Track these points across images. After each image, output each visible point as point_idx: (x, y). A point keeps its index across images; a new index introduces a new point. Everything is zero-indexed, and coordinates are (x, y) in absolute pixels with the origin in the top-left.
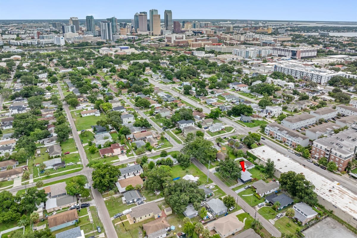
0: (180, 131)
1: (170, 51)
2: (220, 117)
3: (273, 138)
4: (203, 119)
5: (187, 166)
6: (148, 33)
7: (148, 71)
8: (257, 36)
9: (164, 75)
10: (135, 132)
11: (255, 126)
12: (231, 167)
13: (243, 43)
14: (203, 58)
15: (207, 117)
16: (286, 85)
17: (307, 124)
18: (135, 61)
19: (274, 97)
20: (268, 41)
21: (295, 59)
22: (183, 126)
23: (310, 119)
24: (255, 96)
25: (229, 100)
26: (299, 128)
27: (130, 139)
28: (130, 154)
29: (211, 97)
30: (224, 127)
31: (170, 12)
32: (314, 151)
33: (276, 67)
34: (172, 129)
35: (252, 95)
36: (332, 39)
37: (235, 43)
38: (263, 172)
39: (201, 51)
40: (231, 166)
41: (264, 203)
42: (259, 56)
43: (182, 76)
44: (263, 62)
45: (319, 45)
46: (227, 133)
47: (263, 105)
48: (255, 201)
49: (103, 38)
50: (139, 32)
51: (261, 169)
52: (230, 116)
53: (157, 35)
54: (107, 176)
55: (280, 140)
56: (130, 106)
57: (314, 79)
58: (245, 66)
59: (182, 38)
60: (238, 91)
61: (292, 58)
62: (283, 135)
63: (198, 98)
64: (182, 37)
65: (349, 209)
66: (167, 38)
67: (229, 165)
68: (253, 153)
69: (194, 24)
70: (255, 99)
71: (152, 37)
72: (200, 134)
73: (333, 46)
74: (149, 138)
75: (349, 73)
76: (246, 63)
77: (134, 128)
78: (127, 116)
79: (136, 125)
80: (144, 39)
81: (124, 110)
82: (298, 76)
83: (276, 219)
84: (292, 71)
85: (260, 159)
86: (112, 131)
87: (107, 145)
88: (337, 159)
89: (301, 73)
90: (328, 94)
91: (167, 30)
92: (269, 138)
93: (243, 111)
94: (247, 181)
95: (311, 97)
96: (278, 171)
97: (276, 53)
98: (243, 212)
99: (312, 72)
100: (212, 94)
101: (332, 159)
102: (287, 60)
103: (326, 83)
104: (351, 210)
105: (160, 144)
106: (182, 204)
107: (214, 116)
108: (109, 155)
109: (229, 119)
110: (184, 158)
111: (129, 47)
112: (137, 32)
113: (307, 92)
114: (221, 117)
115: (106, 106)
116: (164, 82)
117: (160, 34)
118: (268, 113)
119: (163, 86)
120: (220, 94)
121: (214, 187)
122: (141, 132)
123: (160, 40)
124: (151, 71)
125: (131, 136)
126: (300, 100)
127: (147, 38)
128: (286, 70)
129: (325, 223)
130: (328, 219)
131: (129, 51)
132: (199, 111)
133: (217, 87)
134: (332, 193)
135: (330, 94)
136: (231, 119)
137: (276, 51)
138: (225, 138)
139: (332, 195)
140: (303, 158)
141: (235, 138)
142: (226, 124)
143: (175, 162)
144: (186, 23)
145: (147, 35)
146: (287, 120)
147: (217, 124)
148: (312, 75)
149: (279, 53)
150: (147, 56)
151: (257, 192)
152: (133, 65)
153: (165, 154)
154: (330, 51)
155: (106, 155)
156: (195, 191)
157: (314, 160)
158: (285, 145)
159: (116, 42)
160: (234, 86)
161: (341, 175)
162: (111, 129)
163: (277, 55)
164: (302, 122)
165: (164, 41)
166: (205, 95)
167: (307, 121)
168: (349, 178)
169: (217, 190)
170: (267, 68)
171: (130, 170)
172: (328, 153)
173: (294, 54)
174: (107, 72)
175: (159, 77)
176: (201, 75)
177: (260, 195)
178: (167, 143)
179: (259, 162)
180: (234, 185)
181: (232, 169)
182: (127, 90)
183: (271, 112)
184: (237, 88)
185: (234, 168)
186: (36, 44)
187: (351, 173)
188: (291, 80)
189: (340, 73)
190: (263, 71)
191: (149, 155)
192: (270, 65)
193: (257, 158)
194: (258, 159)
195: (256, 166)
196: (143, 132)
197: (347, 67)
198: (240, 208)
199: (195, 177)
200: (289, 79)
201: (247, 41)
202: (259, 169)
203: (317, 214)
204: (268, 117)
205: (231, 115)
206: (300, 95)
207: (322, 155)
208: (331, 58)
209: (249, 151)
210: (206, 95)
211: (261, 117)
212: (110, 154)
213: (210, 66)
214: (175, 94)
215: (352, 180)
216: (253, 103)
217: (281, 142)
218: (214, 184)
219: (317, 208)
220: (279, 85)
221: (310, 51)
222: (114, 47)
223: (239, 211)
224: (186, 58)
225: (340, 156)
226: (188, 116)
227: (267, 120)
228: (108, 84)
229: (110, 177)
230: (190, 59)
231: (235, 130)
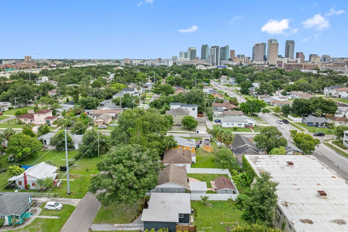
2: (260, 113)
10: (104, 109)
31: (293, 42)
46: (254, 133)
49: (211, 62)
52: (285, 115)
59: (297, 62)
63: (257, 97)
69: (325, 58)
100: (283, 95)
105: (110, 125)
109: (281, 118)
111: (227, 66)
115: (117, 86)
125: (93, 112)
132: (232, 102)
144: (314, 56)
160: (330, 91)
169: (54, 217)
176: (290, 82)
184: (335, 94)
186: (150, 65)
205: (288, 113)
212: (28, 121)
218: (76, 202)
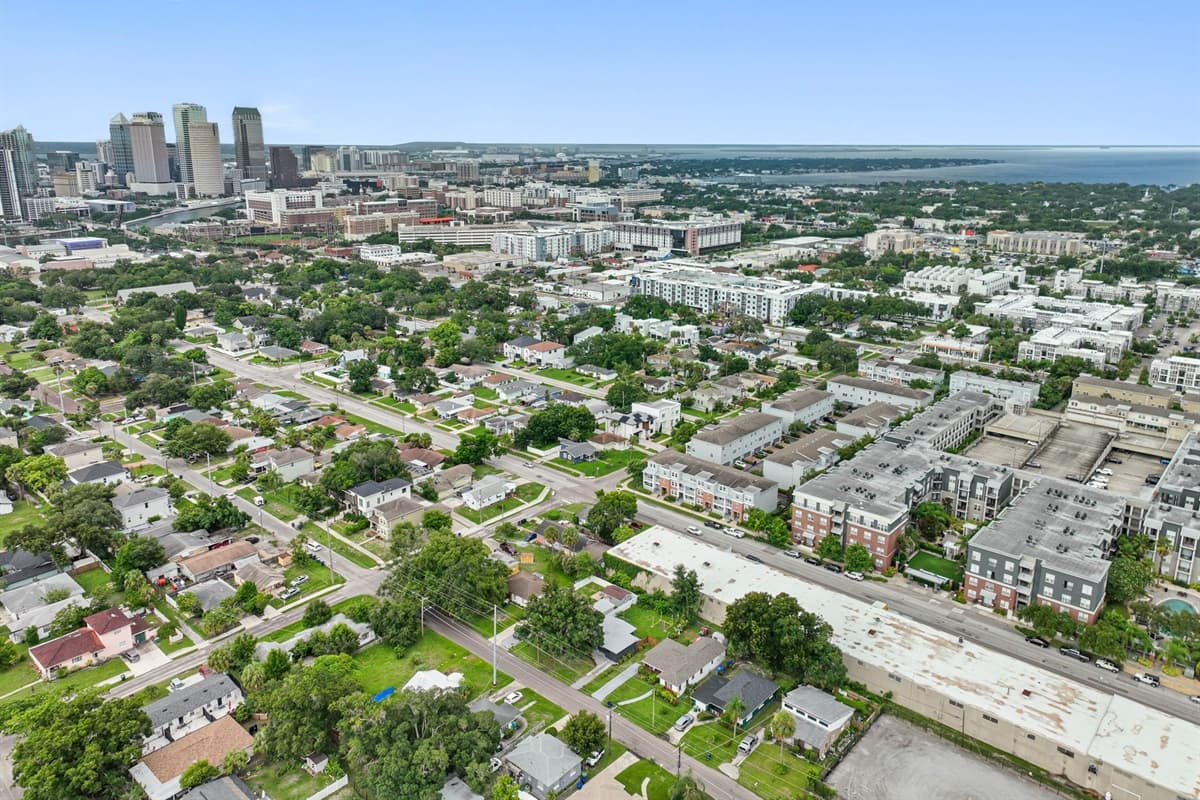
0: (361, 525)
1: (271, 248)
2: (492, 457)
3: (672, 499)
4: (437, 469)
5: (412, 641)
6: (173, 187)
7: (197, 322)
8: (559, 191)
9: (266, 333)
10: (184, 554)
11: (609, 469)
12: (567, 616)
13: (519, 213)
14: (396, 268)
15: (449, 462)
16: (675, 334)
17: (761, 444)
18: (139, 290)
19: (647, 374)
20: (595, 205)
21: (684, 255)
22: (367, 504)
23: (767, 428)
24: (591, 376)
25: (511, 398)
26: (738, 458)
27: (168, 583)
28: (173, 639)
29: (450, 394)
30: (512, 486)
31: (254, 114)
32: (799, 520)
33: (635, 281)
34: (331, 520)
35: (579, 374)
36: (773, 194)
37: (493, 214)
38: (665, 612)
39: (385, 246)
40: (567, 611)
41: (692, 714)
42: (578, 253)
43: (336, 333)
44: (593, 271)
45: (741, 212)
46: (528, 505)
47: (621, 399)
48: (664, 712)
50: (135, 188)
51: (658, 604)
52: (524, 449)
53: (210, 197)
54: (92, 748)
55: (692, 502)
56: (143, 458)
57: (751, 311)
58: (541, 285)
59: (312, 204)
60: (532, 364)
61: (675, 254)
62: (700, 487)
63: (406, 401)
64: (310, 200)
65: (934, 675)
66: (253, 204)
67: (560, 610)
68: (626, 555)
69: (347, 158)
70: (592, 384)
71: (193, 204)
72: (437, 522)
73: (778, 212)
74: (249, 566)
75: (837, 284)
76: (543, 276)
77: (178, 537)
78: (140, 498)
79: (183, 527)
80: (159, 211)
81: (122, 476)
82: (704, 304)
83: (740, 758)
84: (684, 291)
85: (649, 573)
86: (79, 564)
87: (64, 624)
88: (868, 535)
89: (711, 294)
90: (796, 350)
91: (246, 176)
92: (661, 500)
93: (563, 426)
94: (624, 652)
95: (752, 364)
96: (711, 600)
97: (626, 240)
98: (635, 760)
99: (743, 289)
100: (451, 382)
101: (853, 537)
102: (660, 259)
103: (784, 319)
104: (939, 677)
105: (293, 583)
106: (423, 781)
107: (476, 454)
108: (82, 663)
109: (524, 457)
110: (396, 614)
111: (104, 241)
112: (125, 187)
113: (738, 348)
114: (497, 454)
115: (39, 469)
116: (267, 359)
117: (223, 192)
118: (641, 425)
119: (267, 373)
120: (478, 379)
121: (521, 695)
122: (210, 548)
123: (227, 213)
124: (209, 324)
125: (170, 571)
126: (723, 373)
127: (172, 205)
128: (668, 288)
129: (881, 736)
130: (886, 721)
131: (107, 256)
132: (420, 444)
133: (464, 359)
134: (879, 638)
135: (801, 350)
136: (531, 459)
137: (625, 236)
138: (524, 522)
139: (880, 645)
140: (773, 549)
141: (557, 518)
142: (515, 477)
143: (365, 636)
144: (314, 153)
145: (172, 196)
146: (704, 439)
147: (489, 480)
148: (743, 298)
149: (636, 239)
150: (185, 270)
151: (662, 682)
152: (130, 304)
153: (323, 614)
154: (773, 227)
155: (69, 664)
156: (463, 724)
157: (802, 547)
158: (712, 515)
159: (40, 224)
160: (519, 351)
161: (886, 581)
162: (76, 559)
163: (630, 247)
164: (747, 439)
165: (243, 216)
166: (429, 390)
167: (760, 433)
168: (906, 586)
169: (531, 704)
170: (611, 286)
171: (189, 701)
172: (839, 520)
173: (679, 239)
174: (19, 338)
175: (246, 340)
176: (402, 323)
177: (675, 689)
178: (320, 574)
179: (648, 582)
180: (584, 674)
181: (574, 620)
182: (123, 399)
183: (651, 418)
184: (531, 356)
185: (579, 616)
187: (910, 571)
188: (687, 315)
189: (817, 286)
190: (599, 296)
191: (257, 628)
192: (616, 278)
193: (641, 570)
194: (644, 573)
195: (643, 597)
196: (217, 546)
197: (827, 270)
198: (620, 749)
199: (446, 674)
200: (682, 314)
201: (531, 206)
202: (652, 607)
203: (851, 712)
204: (643, 436)
205: (527, 444)
206: (721, 361)
207: (824, 528)
208: (780, 246)
209: (612, 552)
210: (433, 390)
211: (621, 440)
212: (87, 658)
213: (428, 291)
214: (321, 398)
215: (917, 589)
216: (589, 398)
217: (697, 508)
218: (517, 685)
219: (845, 694)
220: (654, 336)
221: (724, 229)
222: (32, 241)
223: (620, 759)
224: (337, 270)
225: (875, 524)
226: (385, 465)
227: (643, 447)
228: (33, 383)
229: (104, 749)
230: (351, 272)
231: (551, 490)
